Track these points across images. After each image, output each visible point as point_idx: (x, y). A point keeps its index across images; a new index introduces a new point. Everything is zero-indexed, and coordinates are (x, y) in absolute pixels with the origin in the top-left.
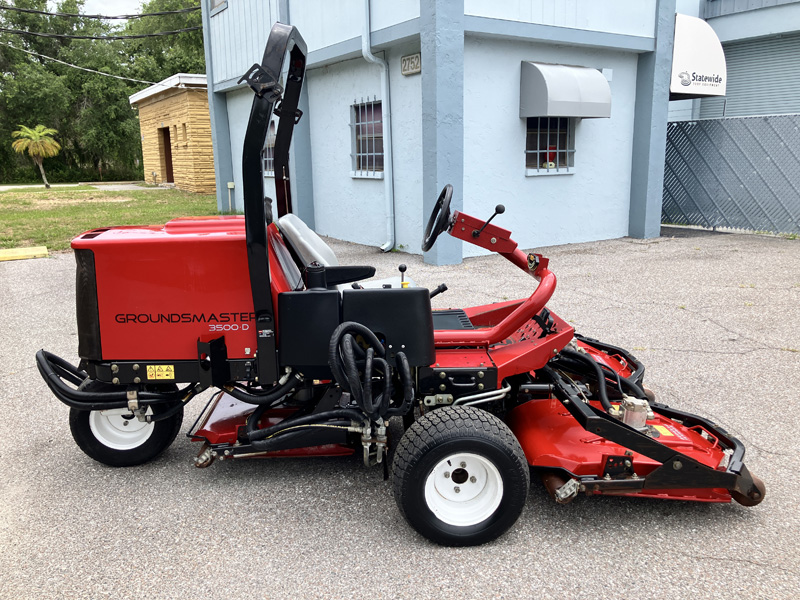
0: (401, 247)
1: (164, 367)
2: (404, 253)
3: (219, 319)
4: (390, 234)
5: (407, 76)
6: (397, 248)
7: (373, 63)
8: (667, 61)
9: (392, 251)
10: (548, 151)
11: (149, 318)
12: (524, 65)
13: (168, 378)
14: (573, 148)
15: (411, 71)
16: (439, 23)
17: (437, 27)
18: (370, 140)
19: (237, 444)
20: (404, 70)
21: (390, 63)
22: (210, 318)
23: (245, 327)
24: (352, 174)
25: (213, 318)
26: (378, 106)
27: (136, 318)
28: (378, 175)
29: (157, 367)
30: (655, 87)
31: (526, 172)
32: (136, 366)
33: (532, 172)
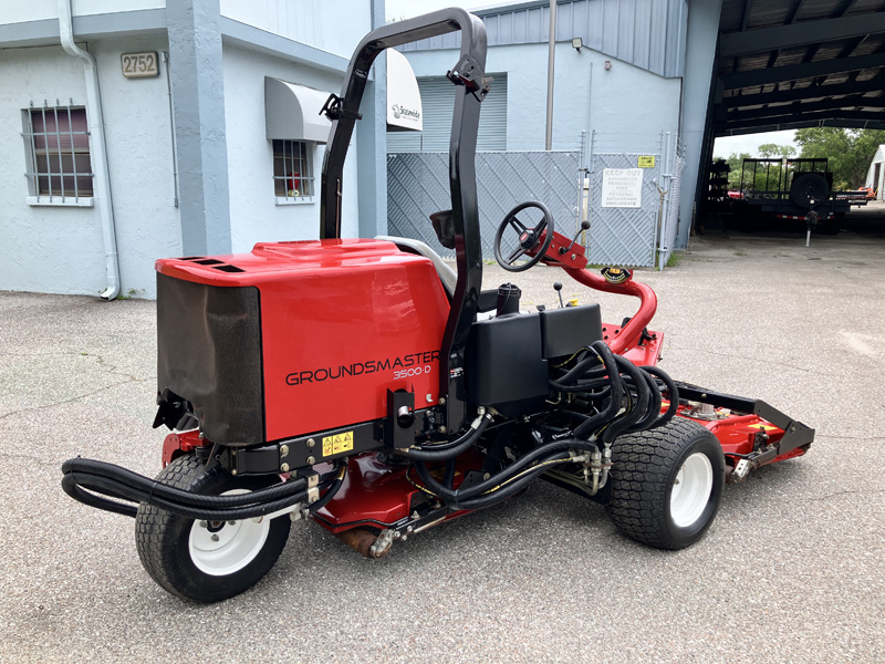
0: (133, 292)
1: (342, 436)
2: (137, 300)
3: (404, 363)
4: (112, 277)
5: (132, 78)
6: (126, 294)
7: (74, 57)
8: (383, 91)
9: (118, 298)
10: (293, 178)
11: (328, 373)
12: (267, 80)
13: (346, 449)
14: (312, 176)
15: (138, 73)
16: (197, 20)
17: (195, 25)
18: (67, 156)
19: (416, 516)
20: (127, 71)
21: (99, 58)
22: (396, 364)
23: (428, 369)
24: (33, 200)
25: (398, 363)
26: (80, 113)
27: (312, 376)
28: (85, 201)
29: (335, 437)
30: (377, 117)
31: (276, 200)
32: (311, 441)
33: (282, 200)
